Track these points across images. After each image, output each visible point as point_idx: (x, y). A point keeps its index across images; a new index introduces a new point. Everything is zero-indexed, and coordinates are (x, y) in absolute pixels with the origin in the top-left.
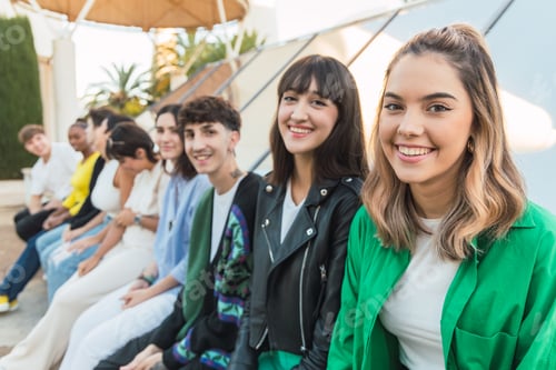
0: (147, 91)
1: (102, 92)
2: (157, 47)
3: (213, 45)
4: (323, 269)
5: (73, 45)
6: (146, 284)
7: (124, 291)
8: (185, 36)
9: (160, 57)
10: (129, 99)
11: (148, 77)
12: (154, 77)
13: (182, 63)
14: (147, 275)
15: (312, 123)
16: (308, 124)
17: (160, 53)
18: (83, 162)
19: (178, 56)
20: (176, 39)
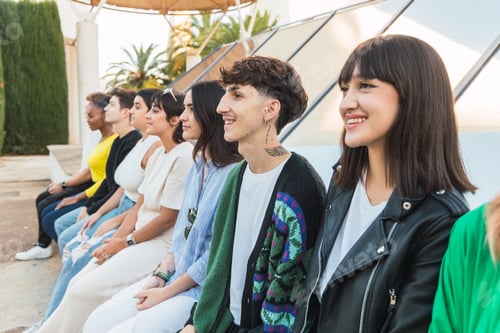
0: (163, 71)
1: (121, 72)
2: (173, 29)
3: (227, 26)
4: (393, 293)
5: (97, 27)
6: (162, 282)
7: (138, 288)
8: (199, 18)
9: (176, 38)
10: (148, 78)
11: (165, 57)
12: (170, 57)
13: (196, 44)
14: (164, 271)
15: (364, 111)
16: (359, 112)
17: (177, 34)
18: (101, 141)
19: (193, 37)
20: (191, 20)
